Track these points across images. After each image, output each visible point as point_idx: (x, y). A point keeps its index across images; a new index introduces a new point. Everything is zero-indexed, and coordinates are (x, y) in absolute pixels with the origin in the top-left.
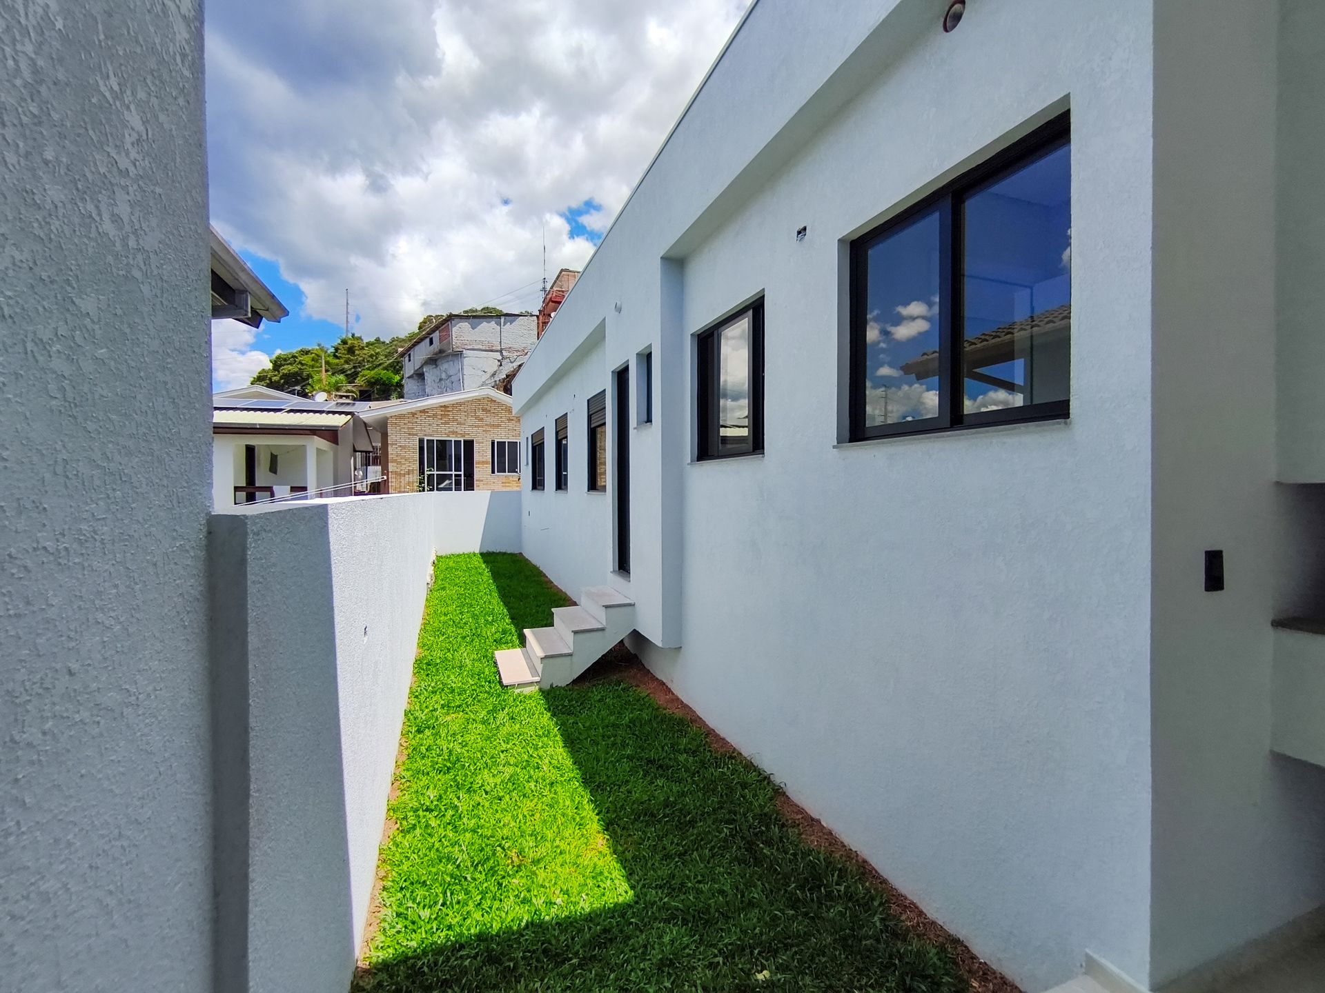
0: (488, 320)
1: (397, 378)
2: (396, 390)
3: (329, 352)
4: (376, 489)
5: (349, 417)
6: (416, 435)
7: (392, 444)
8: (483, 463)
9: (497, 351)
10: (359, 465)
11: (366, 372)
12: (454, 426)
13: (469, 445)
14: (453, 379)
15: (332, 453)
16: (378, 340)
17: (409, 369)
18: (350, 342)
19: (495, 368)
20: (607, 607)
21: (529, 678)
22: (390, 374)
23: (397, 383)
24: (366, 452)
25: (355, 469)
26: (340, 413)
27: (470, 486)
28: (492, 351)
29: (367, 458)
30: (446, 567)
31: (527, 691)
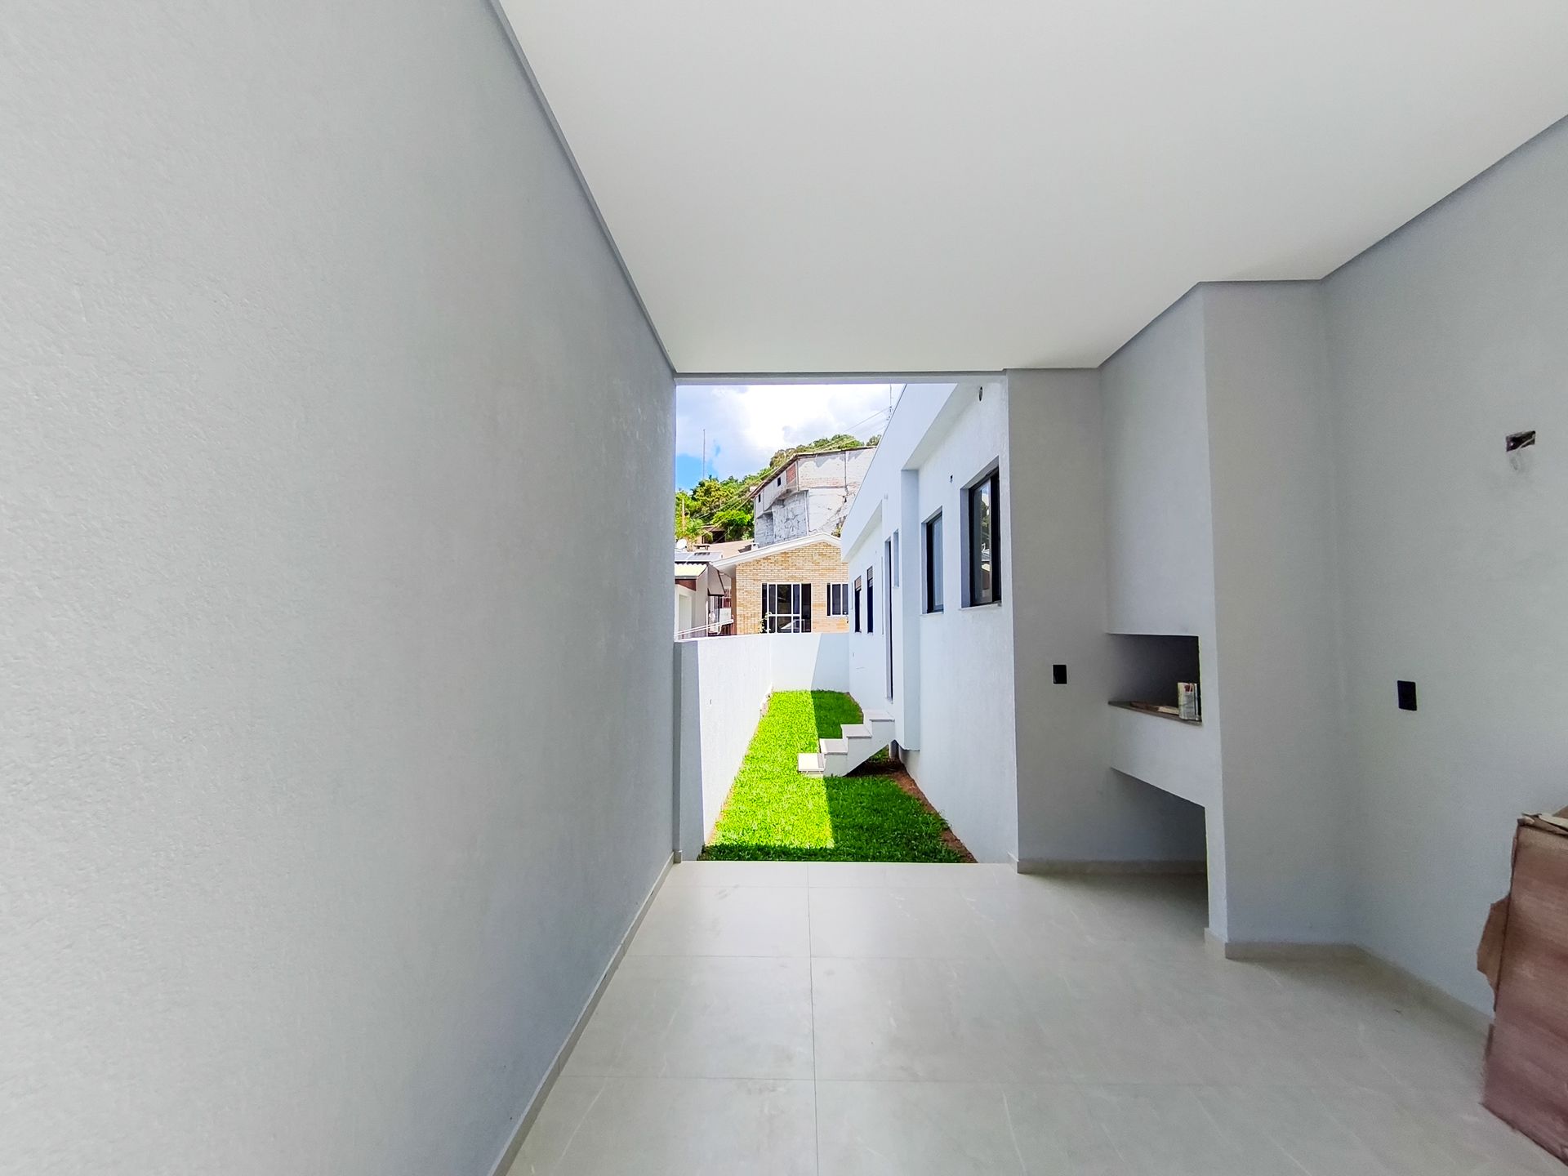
0: (833, 456)
1: (749, 517)
2: (747, 529)
3: (688, 495)
4: (727, 630)
5: (705, 565)
6: (760, 580)
7: (739, 589)
8: (820, 605)
9: (842, 487)
10: (712, 609)
11: (720, 514)
12: (793, 571)
13: (807, 588)
14: (798, 518)
15: (691, 598)
16: (731, 479)
17: (759, 509)
18: (706, 484)
19: (840, 505)
20: (873, 721)
21: (815, 767)
22: (743, 515)
23: (748, 522)
24: (719, 596)
25: (709, 612)
26: (698, 563)
27: (807, 628)
28: (836, 487)
29: (720, 601)
30: (777, 701)
31: (815, 776)
